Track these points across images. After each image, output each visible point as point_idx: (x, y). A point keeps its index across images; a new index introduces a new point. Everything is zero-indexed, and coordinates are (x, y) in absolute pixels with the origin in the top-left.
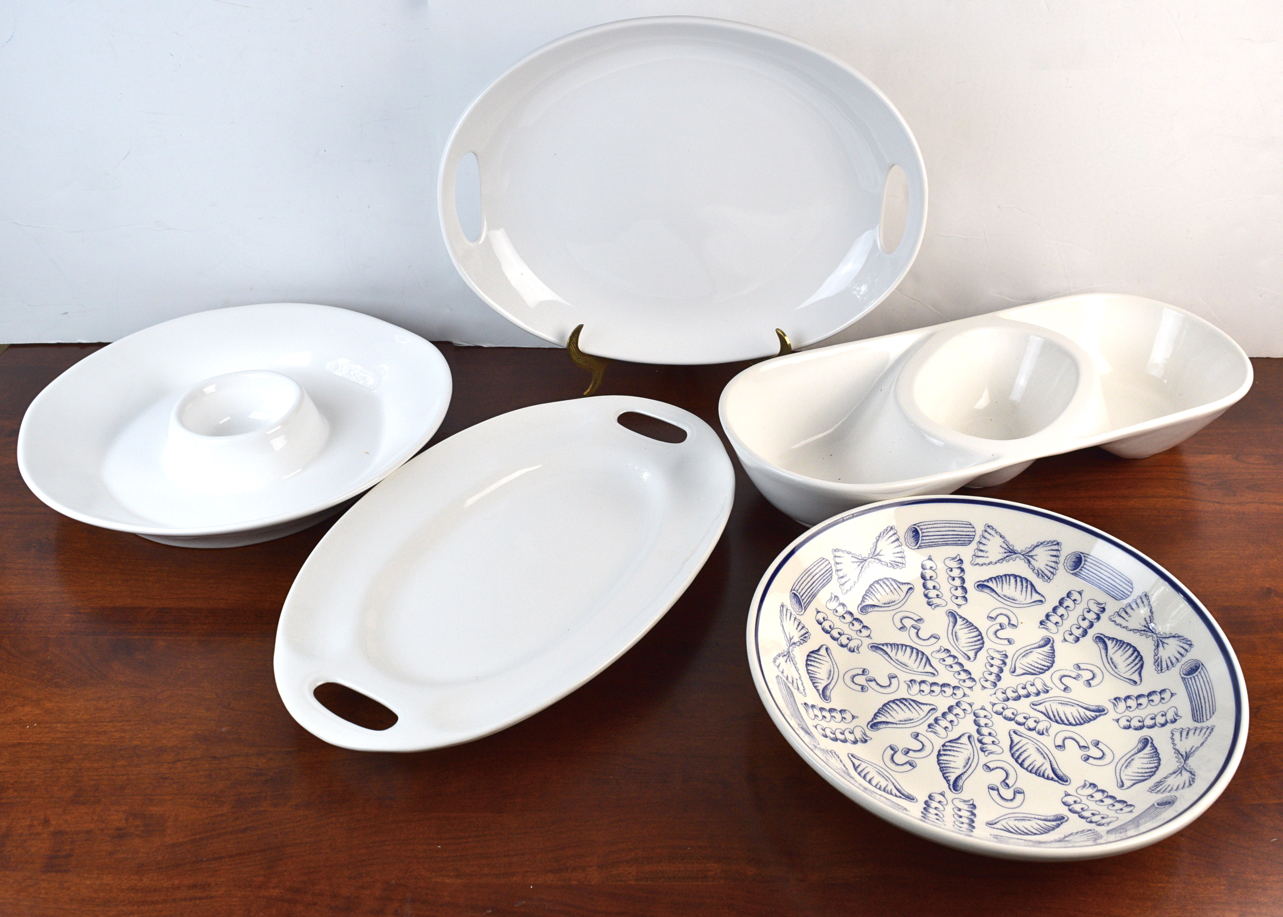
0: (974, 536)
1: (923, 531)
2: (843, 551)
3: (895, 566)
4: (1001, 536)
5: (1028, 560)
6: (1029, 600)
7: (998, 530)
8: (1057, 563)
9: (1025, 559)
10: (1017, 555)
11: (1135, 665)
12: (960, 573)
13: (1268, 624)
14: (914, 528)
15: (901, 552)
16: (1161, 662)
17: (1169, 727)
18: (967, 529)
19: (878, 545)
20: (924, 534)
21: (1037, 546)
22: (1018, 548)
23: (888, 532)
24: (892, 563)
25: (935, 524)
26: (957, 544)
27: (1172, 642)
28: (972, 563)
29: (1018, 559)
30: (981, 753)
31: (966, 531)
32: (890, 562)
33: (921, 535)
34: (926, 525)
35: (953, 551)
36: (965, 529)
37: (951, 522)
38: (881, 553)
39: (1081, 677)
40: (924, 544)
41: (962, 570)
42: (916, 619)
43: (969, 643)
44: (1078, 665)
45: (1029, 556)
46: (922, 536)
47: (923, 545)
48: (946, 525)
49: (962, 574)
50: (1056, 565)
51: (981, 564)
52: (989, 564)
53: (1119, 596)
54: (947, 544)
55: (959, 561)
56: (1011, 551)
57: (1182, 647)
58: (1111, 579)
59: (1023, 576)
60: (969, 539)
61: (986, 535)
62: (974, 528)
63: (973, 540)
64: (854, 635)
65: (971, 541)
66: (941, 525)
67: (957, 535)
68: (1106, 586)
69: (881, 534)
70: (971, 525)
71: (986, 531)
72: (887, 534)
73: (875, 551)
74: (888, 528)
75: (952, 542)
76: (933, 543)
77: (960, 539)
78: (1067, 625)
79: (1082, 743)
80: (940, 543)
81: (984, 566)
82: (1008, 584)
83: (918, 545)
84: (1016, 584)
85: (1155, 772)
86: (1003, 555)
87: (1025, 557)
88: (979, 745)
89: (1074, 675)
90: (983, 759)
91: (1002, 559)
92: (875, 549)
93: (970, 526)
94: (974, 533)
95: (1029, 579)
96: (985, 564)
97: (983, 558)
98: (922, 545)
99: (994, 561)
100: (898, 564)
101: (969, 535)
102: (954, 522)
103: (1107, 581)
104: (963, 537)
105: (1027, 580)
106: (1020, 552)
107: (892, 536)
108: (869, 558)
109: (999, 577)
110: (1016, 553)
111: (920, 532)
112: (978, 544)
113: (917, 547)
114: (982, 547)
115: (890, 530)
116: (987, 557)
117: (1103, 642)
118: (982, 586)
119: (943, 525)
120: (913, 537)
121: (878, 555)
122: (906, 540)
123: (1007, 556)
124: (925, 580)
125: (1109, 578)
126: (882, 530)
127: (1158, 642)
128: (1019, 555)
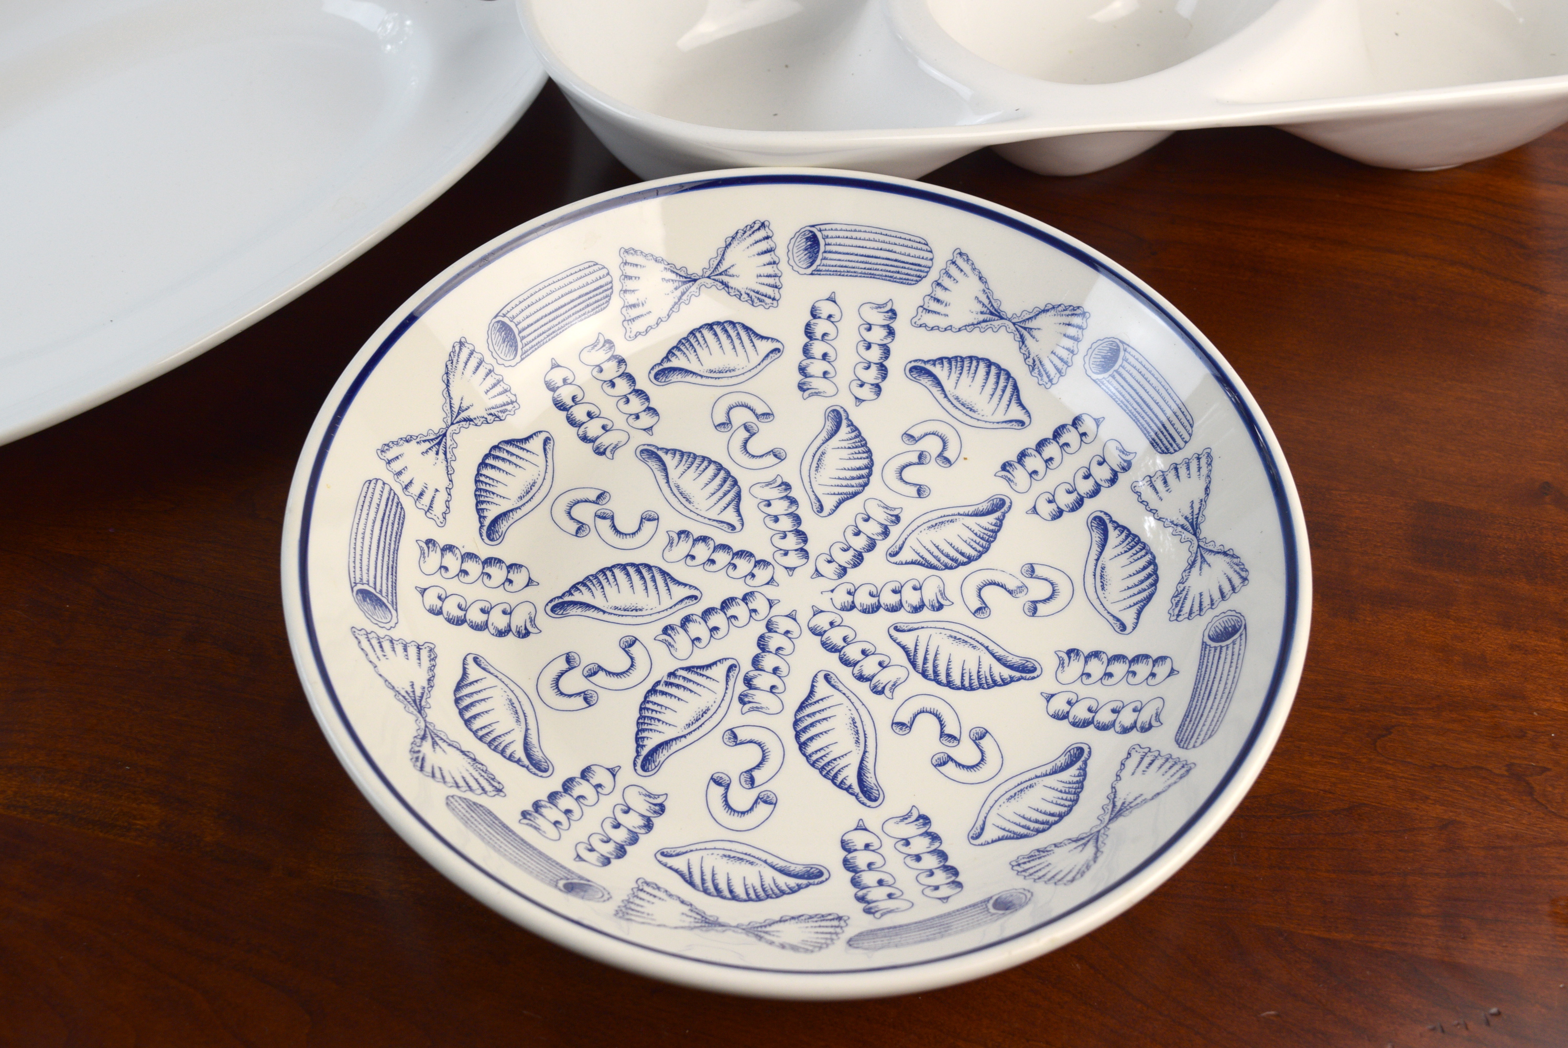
0: (930, 268)
1: (828, 241)
2: (646, 256)
3: (756, 300)
4: (980, 278)
5: (1022, 336)
6: (999, 416)
7: (977, 265)
8: (1072, 352)
9: (1017, 333)
10: (1003, 321)
11: (1139, 593)
12: (886, 337)
13: (1504, 558)
14: (811, 232)
15: (775, 276)
16: (1185, 598)
17: (1135, 737)
18: (918, 253)
19: (726, 254)
20: (828, 248)
21: (1045, 311)
22: (1010, 307)
23: (753, 232)
24: (752, 294)
25: (855, 231)
26: (892, 279)
27: (1219, 565)
28: (914, 321)
29: (1003, 329)
30: (736, 705)
31: (914, 255)
32: (748, 292)
33: (822, 248)
34: (836, 230)
35: (881, 291)
36: (913, 252)
37: (889, 233)
38: (731, 272)
39: (1025, 590)
40: (827, 268)
41: (891, 332)
42: (759, 412)
43: (839, 478)
44: (1032, 567)
45: (1025, 328)
46: (825, 252)
47: (824, 268)
48: (877, 237)
49: (889, 340)
50: (1070, 357)
51: (931, 326)
52: (946, 329)
53: (1163, 445)
54: (873, 276)
55: (890, 314)
56: (993, 311)
57: (1230, 580)
58: (1160, 407)
59: (1003, 366)
60: (918, 273)
61: (953, 270)
62: (931, 252)
63: (925, 277)
64: (620, 421)
65: (921, 278)
66: (867, 236)
67: (896, 260)
68: (1147, 418)
69: (737, 233)
70: (927, 245)
71: (954, 263)
72: (750, 235)
73: (718, 264)
74: (754, 223)
75: (884, 273)
76: (846, 269)
77: (900, 270)
78: (1053, 480)
79: (951, 729)
80: (860, 271)
81: (936, 332)
82: (971, 375)
83: (814, 267)
84: (987, 379)
85: (1051, 825)
86: (977, 316)
87: (1017, 329)
88: (741, 687)
89: (1012, 584)
90: (735, 717)
91: (973, 324)
92: (720, 262)
93: (925, 247)
94: (929, 263)
95: (1012, 375)
96: (938, 328)
97: (937, 316)
98: (821, 268)
99: (957, 325)
100: (763, 298)
101: (919, 265)
102: (894, 234)
103: (1151, 410)
104: (907, 266)
105: (1008, 375)
106: (1009, 316)
107: (760, 241)
108: (703, 277)
109: (959, 359)
110: (1002, 318)
111: (822, 242)
112: (934, 285)
113: (809, 271)
114: (940, 293)
115: (759, 229)
116: (946, 315)
117: (1103, 530)
118: (919, 370)
119: (872, 236)
120: (806, 249)
121: (725, 273)
122: (790, 254)
123: (984, 321)
124: (811, 338)
125: (1157, 403)
126: (742, 227)
127: (1196, 557)
128: (1007, 322)
